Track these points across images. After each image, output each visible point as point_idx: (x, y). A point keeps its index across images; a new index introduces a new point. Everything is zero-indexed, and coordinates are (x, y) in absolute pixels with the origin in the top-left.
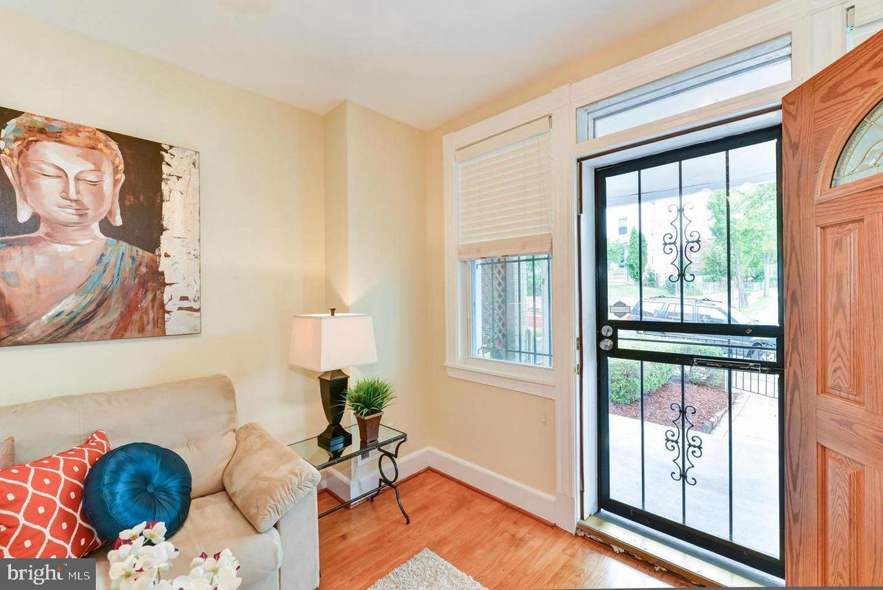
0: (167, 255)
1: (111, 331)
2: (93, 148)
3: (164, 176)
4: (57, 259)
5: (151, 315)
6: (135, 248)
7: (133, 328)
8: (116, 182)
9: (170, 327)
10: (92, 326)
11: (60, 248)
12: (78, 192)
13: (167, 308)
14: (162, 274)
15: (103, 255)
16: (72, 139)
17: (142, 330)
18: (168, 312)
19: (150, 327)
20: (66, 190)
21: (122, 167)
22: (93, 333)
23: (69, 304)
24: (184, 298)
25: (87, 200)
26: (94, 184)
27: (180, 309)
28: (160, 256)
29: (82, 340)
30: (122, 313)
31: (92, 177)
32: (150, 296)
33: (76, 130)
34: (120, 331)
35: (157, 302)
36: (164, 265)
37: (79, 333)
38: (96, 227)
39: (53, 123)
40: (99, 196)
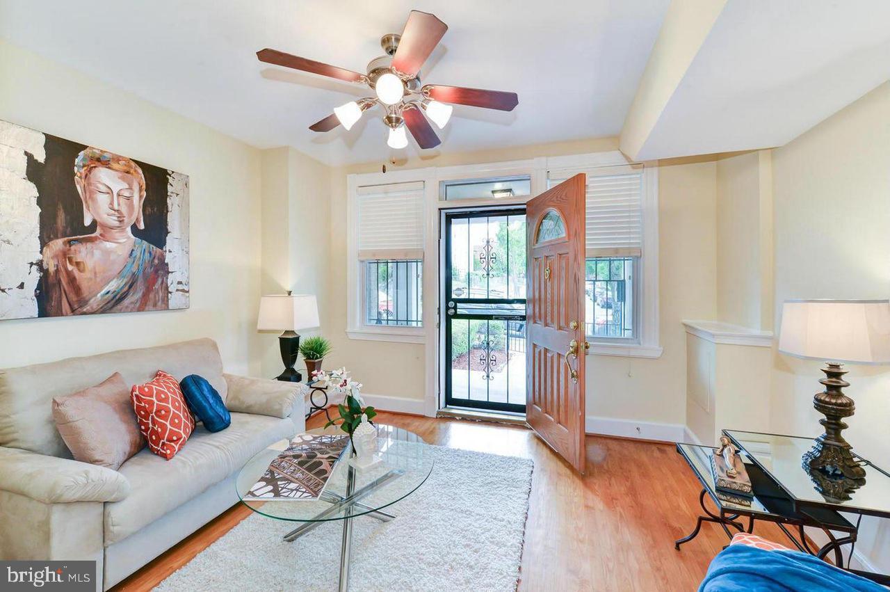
0: (170, 252)
1: (138, 305)
2: (128, 172)
3: (169, 194)
4: (107, 253)
5: (161, 294)
6: (152, 246)
7: (151, 303)
8: (141, 197)
9: (172, 304)
10: (126, 302)
11: (108, 245)
12: (119, 205)
13: (170, 290)
14: (167, 264)
15: (133, 250)
16: (115, 166)
17: (155, 305)
18: (171, 293)
19: (160, 303)
20: (112, 203)
21: (144, 187)
22: (127, 307)
23: (113, 286)
24: (180, 283)
25: (124, 210)
26: (128, 198)
27: (177, 290)
28: (166, 251)
29: (120, 311)
30: (143, 293)
31: (127, 194)
32: (160, 281)
33: (118, 159)
34: (142, 307)
35: (164, 285)
36: (168, 259)
37: (119, 307)
38: (129, 229)
39: (105, 154)
40: (131, 207)
